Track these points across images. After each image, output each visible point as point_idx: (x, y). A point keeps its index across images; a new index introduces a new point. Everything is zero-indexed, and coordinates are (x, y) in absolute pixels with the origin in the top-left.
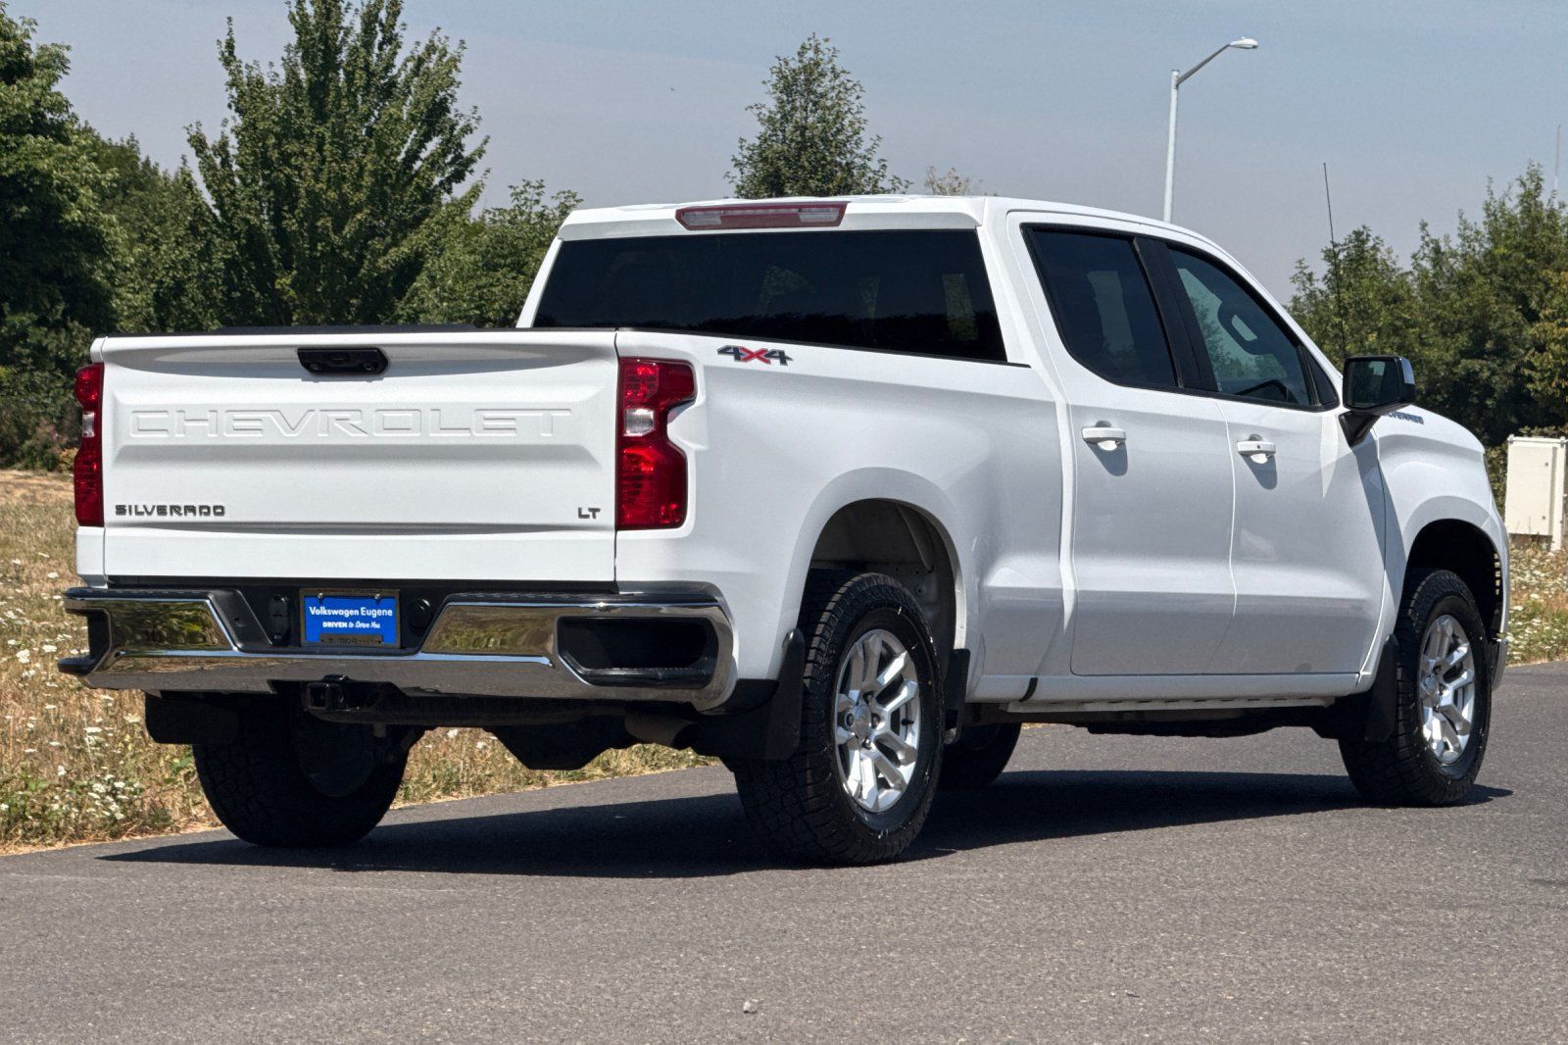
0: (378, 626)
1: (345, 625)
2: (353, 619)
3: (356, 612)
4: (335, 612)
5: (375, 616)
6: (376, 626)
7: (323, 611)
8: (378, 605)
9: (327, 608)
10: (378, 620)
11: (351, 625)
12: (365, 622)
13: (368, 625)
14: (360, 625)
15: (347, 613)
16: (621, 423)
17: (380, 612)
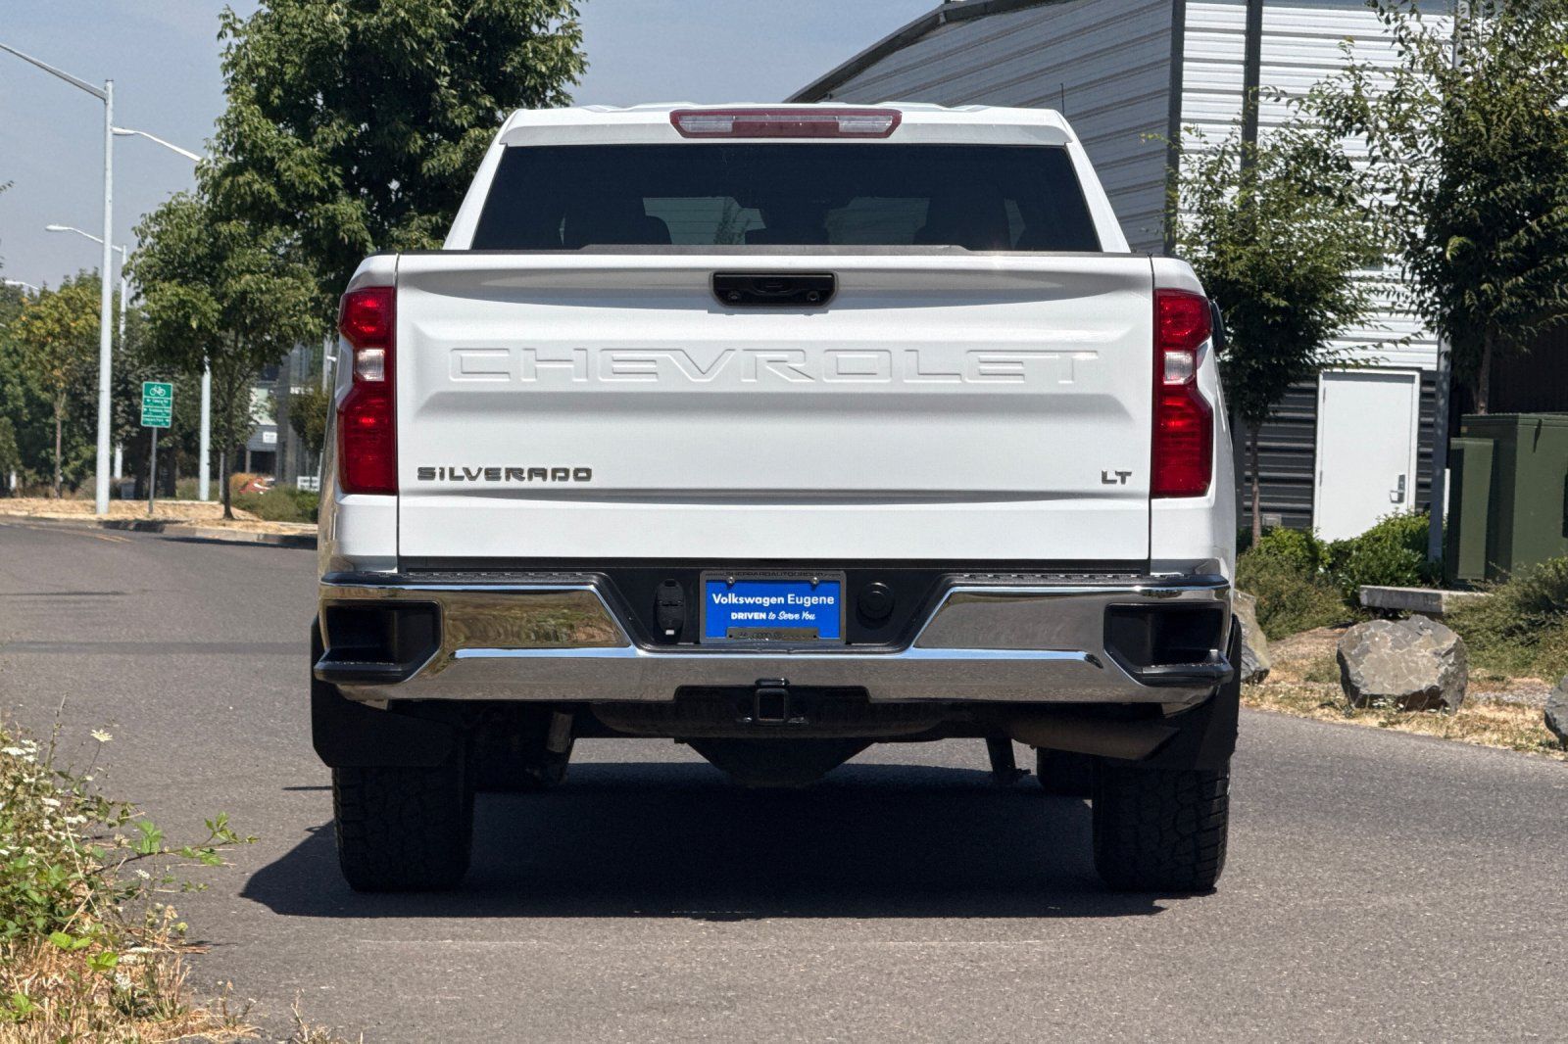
0: (812, 617)
1: (763, 616)
2: (775, 608)
3: (781, 600)
4: (750, 600)
5: (808, 604)
6: (807, 616)
7: (732, 599)
8: (814, 590)
9: (738, 595)
10: (812, 609)
11: (772, 616)
12: (793, 613)
13: (797, 616)
14: (784, 616)
15: (767, 601)
16: (1159, 367)
17: (815, 600)
